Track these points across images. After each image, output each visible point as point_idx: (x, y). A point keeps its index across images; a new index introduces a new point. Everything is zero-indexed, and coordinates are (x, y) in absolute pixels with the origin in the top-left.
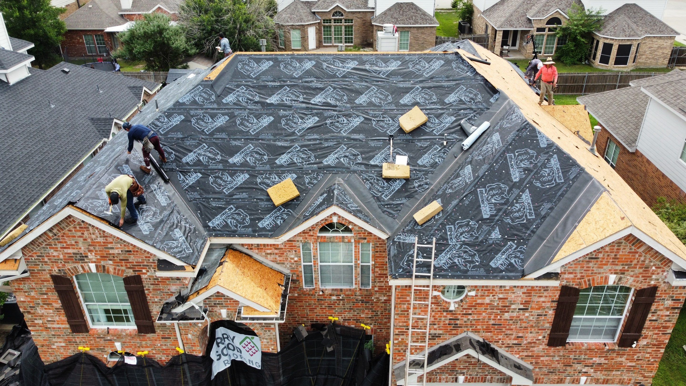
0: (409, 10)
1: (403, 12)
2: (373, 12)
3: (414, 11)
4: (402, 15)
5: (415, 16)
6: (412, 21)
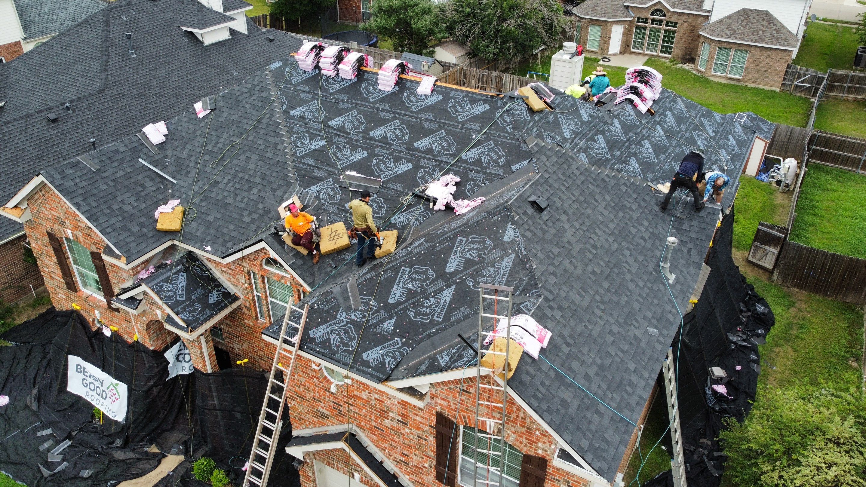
0: (758, 21)
1: (748, 22)
2: (708, 17)
3: (765, 23)
4: (745, 27)
5: (763, 31)
6: (755, 37)
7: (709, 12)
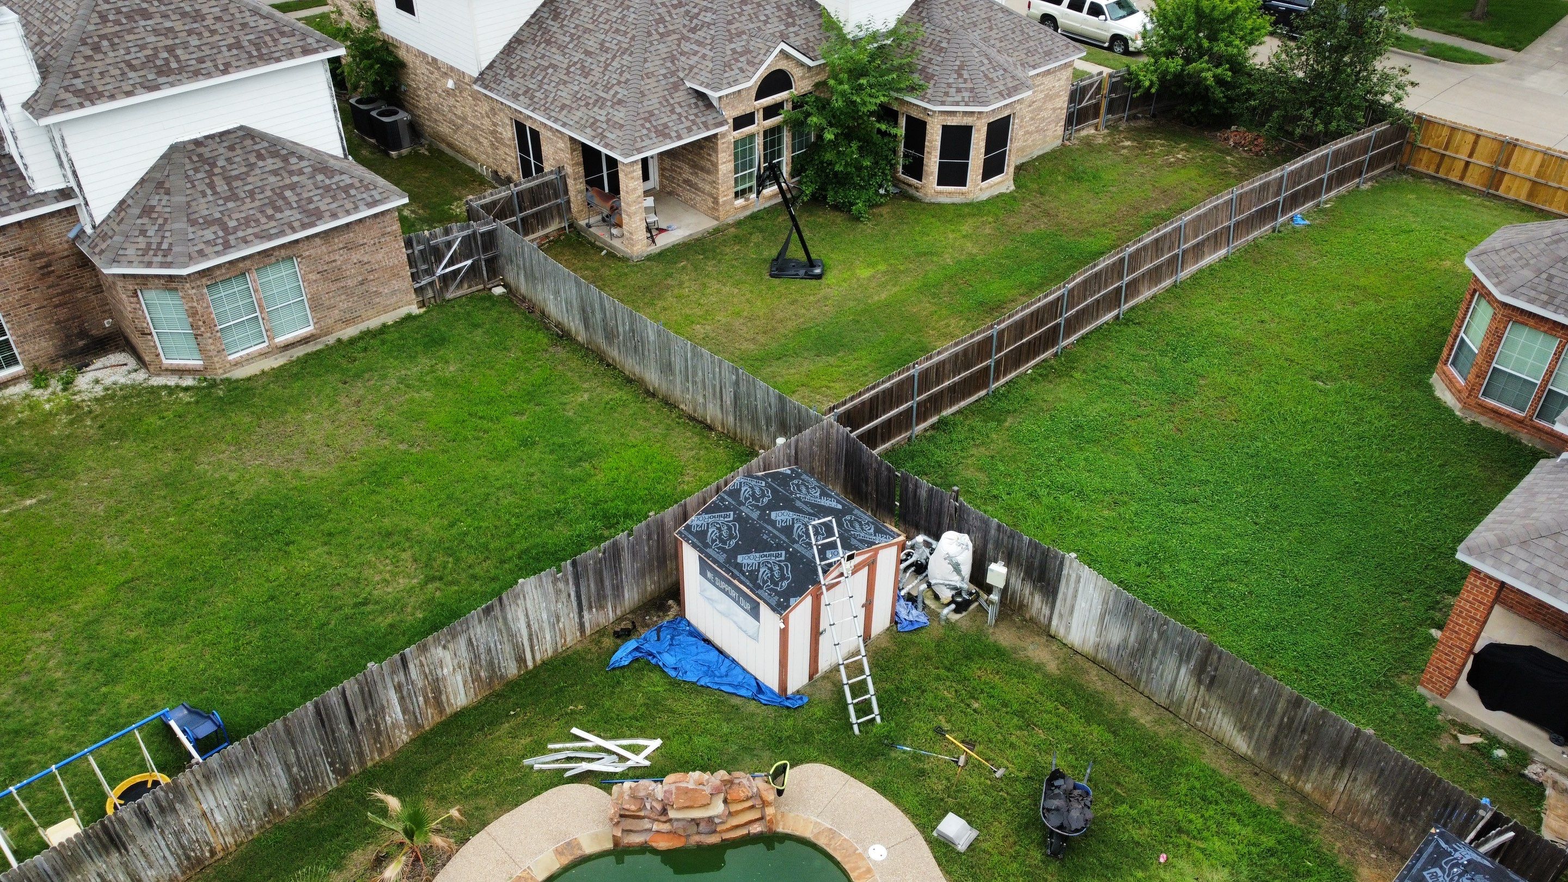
0: (251, 166)
1: (228, 180)
2: (71, 211)
3: (271, 163)
4: (234, 197)
5: (292, 187)
6: (293, 215)
7: (65, 194)
